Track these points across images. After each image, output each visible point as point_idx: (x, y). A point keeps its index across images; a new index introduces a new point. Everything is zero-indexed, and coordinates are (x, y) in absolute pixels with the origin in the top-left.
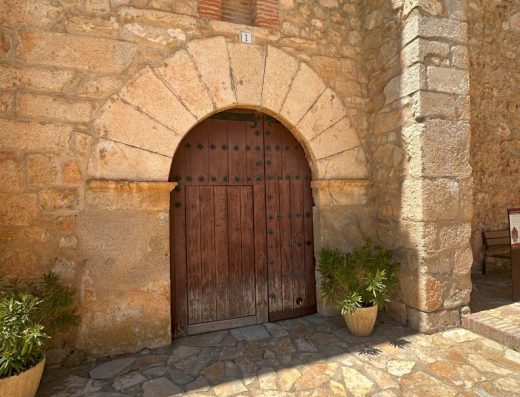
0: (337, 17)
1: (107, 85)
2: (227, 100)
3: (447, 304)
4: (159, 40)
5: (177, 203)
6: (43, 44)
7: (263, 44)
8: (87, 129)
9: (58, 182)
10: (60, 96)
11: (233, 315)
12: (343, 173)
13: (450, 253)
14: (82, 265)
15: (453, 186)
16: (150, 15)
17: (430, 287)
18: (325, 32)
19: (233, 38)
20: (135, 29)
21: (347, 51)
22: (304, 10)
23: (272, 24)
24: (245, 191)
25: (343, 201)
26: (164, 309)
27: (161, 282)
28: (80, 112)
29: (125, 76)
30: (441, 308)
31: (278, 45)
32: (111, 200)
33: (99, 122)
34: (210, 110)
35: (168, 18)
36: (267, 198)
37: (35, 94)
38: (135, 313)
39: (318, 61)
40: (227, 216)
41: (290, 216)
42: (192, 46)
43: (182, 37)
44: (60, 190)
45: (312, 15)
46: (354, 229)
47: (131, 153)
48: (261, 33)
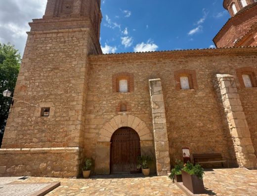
0: (144, 105)
1: (101, 126)
2: (121, 126)
3: (163, 170)
4: (109, 117)
5: (112, 146)
6: (93, 121)
7: (127, 114)
8: (98, 134)
9: (94, 142)
10: (95, 129)
11: (123, 171)
12: (147, 139)
13: (163, 158)
14: (96, 157)
15: (163, 143)
16: (108, 113)
17: (159, 165)
18: (141, 109)
19: (122, 115)
20: (106, 116)
21: (147, 112)
22: (136, 106)
23: (130, 110)
24: (125, 143)
25: (147, 145)
26: (108, 166)
27: (108, 161)
28: (97, 131)
29: (104, 124)
30: (162, 171)
31: (130, 114)
32: (101, 146)
33: (100, 132)
34: (117, 128)
35: (111, 113)
36: (130, 145)
37: (92, 129)
38: (103, 167)
39: (139, 116)
40: (122, 149)
41: (135, 149)
42: (115, 117)
43: (113, 116)
44: (93, 144)
45: (138, 106)
46: (150, 152)
47: (104, 137)
48: (127, 112)
